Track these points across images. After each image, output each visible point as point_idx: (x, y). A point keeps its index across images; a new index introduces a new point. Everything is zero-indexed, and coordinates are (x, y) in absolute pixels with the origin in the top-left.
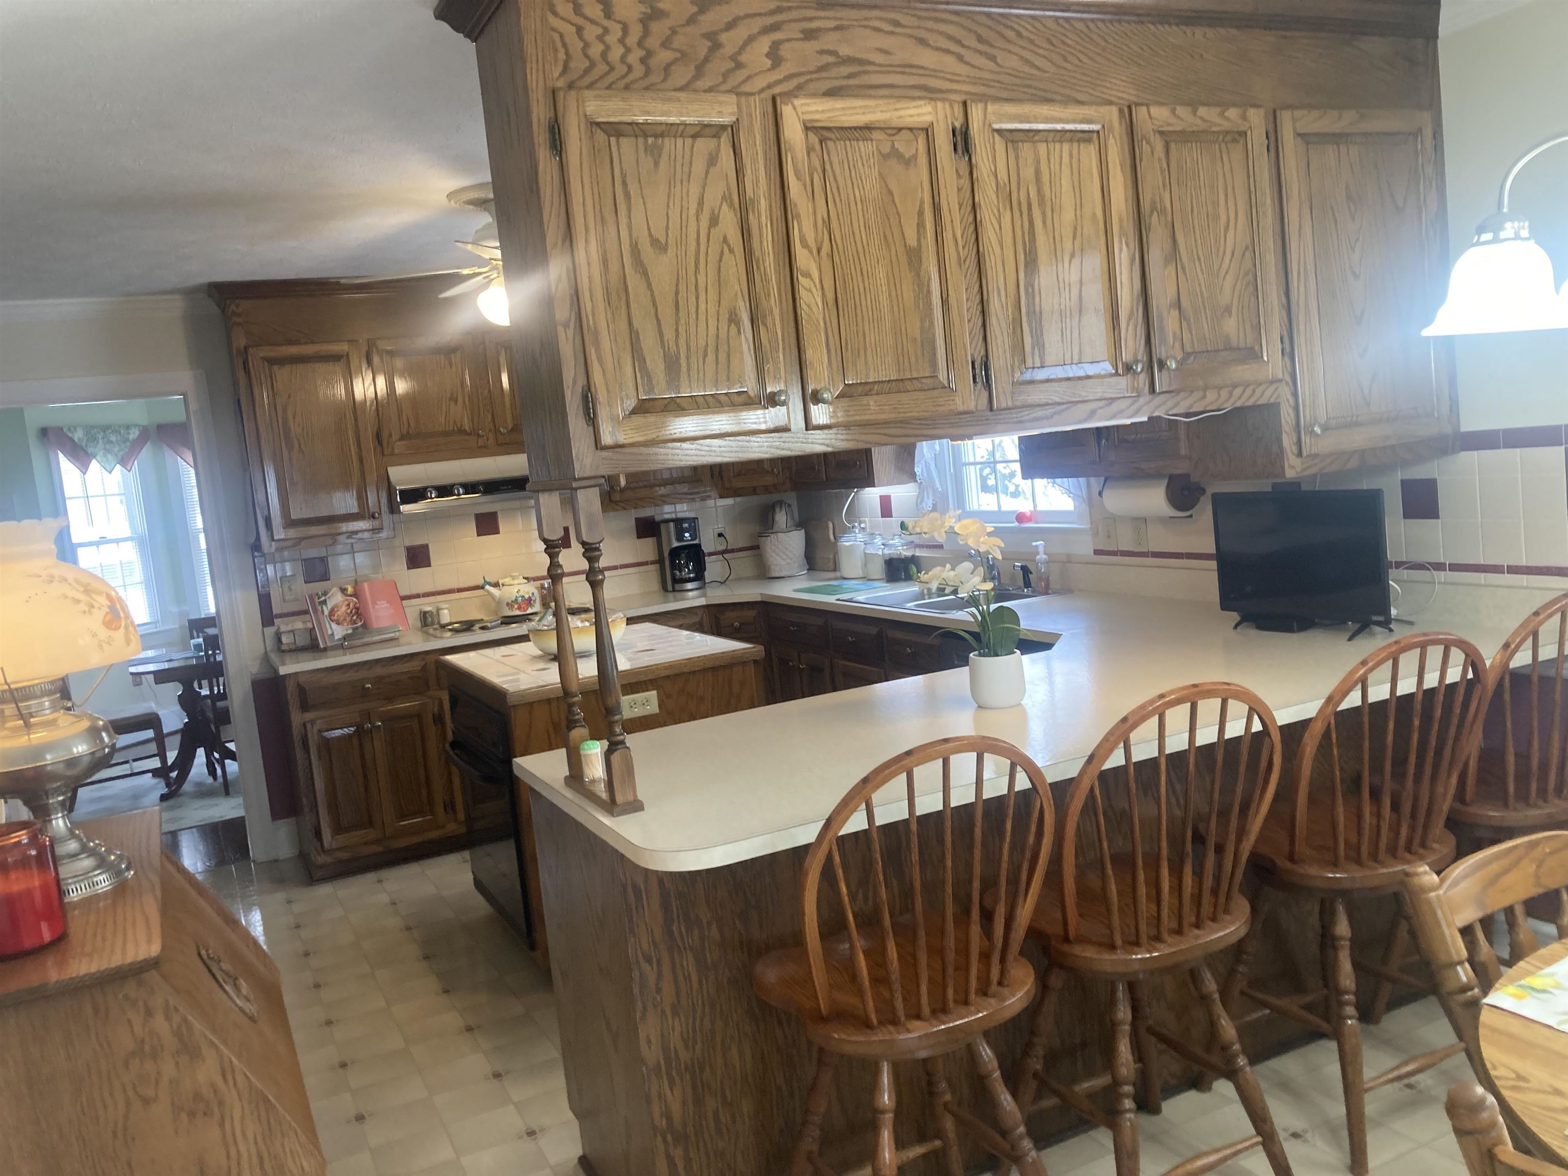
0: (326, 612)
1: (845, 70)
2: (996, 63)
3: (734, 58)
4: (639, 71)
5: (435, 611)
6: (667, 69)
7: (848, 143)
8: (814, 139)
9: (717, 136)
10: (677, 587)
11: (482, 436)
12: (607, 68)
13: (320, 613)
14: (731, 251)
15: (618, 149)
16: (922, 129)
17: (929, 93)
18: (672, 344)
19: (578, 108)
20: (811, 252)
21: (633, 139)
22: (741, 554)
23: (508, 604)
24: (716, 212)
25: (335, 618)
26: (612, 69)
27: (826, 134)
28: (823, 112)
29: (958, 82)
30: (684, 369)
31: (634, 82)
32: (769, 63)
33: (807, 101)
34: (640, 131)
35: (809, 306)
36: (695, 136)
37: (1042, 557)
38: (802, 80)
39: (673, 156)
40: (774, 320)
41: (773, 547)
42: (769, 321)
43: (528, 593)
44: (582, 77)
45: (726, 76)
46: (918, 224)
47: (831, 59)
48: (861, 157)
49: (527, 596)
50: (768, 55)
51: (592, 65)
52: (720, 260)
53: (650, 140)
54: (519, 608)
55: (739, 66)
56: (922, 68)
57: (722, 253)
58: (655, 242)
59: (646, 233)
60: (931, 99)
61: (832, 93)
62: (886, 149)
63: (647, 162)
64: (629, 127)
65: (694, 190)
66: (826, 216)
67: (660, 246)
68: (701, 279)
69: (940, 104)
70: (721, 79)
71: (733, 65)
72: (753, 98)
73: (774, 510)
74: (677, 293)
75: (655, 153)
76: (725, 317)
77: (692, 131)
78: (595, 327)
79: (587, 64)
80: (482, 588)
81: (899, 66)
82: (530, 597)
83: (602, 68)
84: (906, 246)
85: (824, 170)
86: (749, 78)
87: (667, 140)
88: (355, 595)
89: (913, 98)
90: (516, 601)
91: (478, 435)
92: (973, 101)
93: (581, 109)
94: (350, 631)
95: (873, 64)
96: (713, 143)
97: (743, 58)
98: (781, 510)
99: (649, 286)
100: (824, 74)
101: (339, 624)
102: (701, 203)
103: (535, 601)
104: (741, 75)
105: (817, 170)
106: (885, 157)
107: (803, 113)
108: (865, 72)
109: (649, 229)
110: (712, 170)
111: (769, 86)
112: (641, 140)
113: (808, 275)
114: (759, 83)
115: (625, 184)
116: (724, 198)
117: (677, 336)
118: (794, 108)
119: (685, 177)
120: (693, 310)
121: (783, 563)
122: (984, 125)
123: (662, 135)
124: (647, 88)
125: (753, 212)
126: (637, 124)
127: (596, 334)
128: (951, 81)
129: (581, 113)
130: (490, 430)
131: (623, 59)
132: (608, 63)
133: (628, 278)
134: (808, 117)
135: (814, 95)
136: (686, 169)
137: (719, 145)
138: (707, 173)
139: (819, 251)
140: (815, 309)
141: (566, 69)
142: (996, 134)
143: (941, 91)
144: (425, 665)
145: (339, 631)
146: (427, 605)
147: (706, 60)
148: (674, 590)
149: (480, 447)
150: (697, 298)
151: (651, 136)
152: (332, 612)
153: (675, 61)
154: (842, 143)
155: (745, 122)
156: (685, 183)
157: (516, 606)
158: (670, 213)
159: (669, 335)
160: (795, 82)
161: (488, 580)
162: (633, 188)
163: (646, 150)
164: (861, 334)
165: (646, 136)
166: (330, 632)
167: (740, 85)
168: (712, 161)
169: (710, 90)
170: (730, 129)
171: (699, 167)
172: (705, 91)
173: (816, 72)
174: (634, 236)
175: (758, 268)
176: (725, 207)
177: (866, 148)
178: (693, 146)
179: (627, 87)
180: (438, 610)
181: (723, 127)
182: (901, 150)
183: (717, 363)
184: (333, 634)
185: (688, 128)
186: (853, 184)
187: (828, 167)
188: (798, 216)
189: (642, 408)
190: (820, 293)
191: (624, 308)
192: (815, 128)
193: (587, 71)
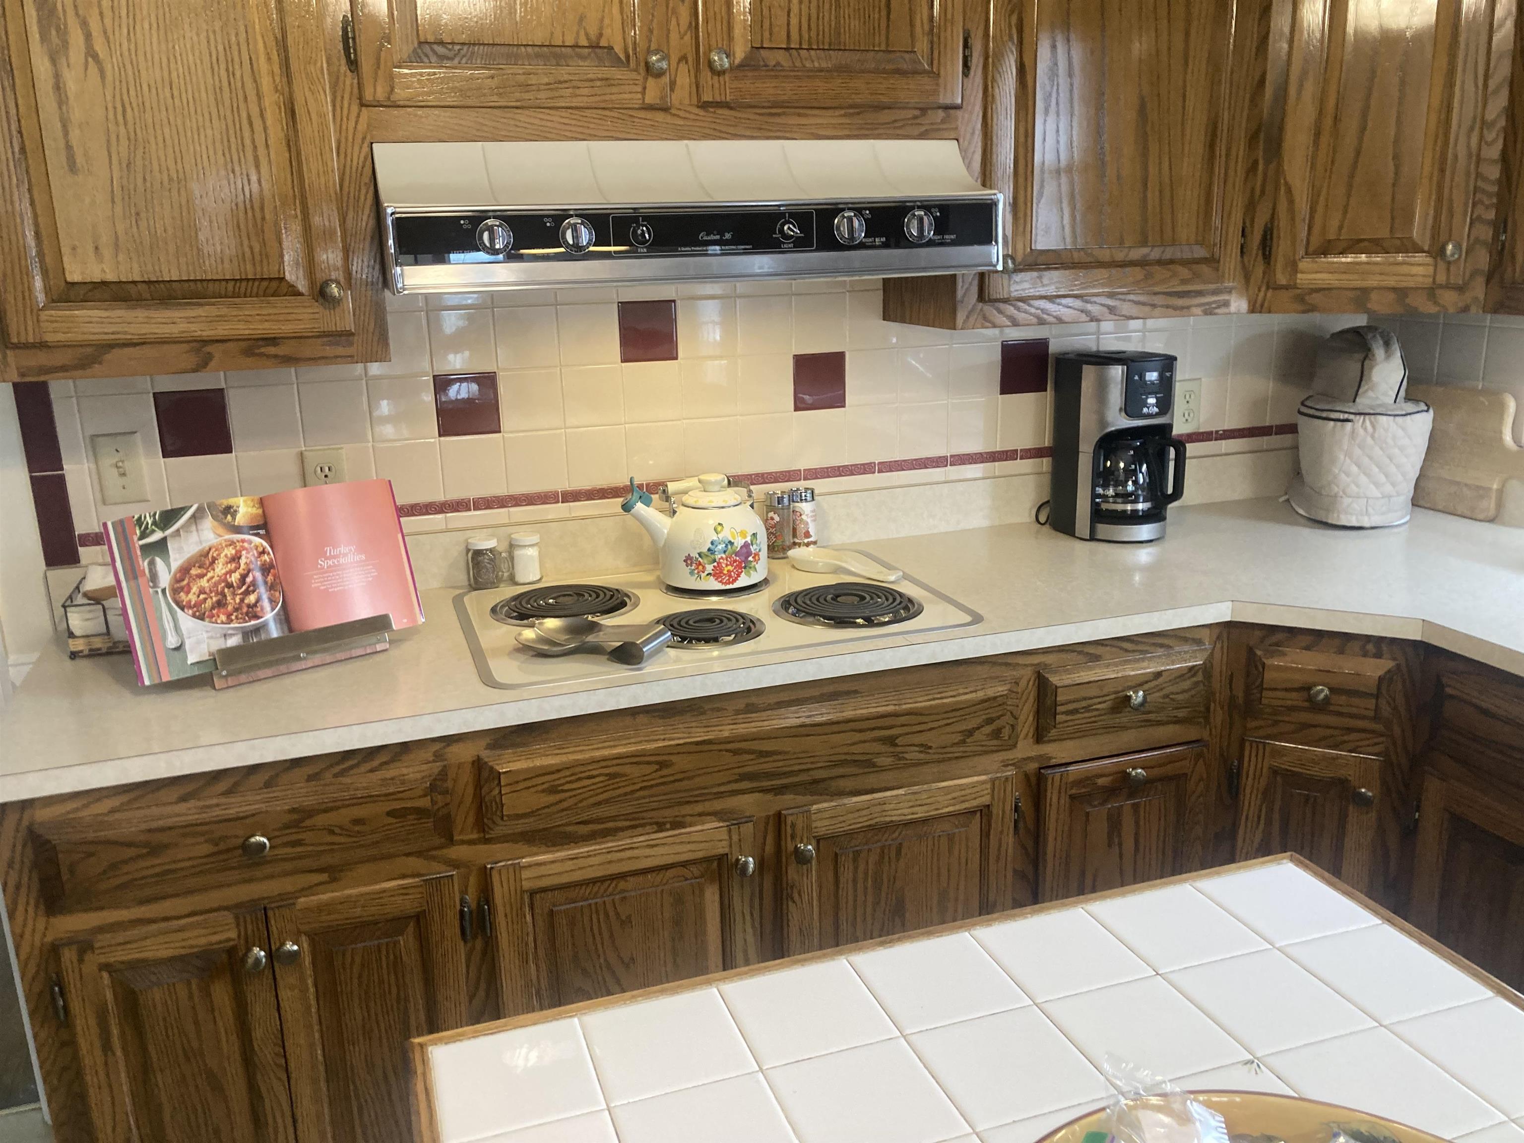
0: (165, 580)
5: (503, 547)
10: (1103, 530)
11: (660, 74)
22: (1225, 445)
23: (688, 560)
25: (193, 596)
41: (1357, 452)
43: (743, 534)
49: (739, 542)
54: (717, 574)
73: (1367, 353)
82: (746, 545)
90: (711, 554)
91: (648, 67)
94: (234, 641)
98: (1388, 355)
101: (201, 616)
103: (757, 556)
121: (1374, 492)
130: (683, 58)
144: (443, 774)
145: (200, 638)
148: (1093, 538)
149: (651, 108)
152: (182, 580)
157: (709, 568)
166: (172, 641)
184: (179, 648)
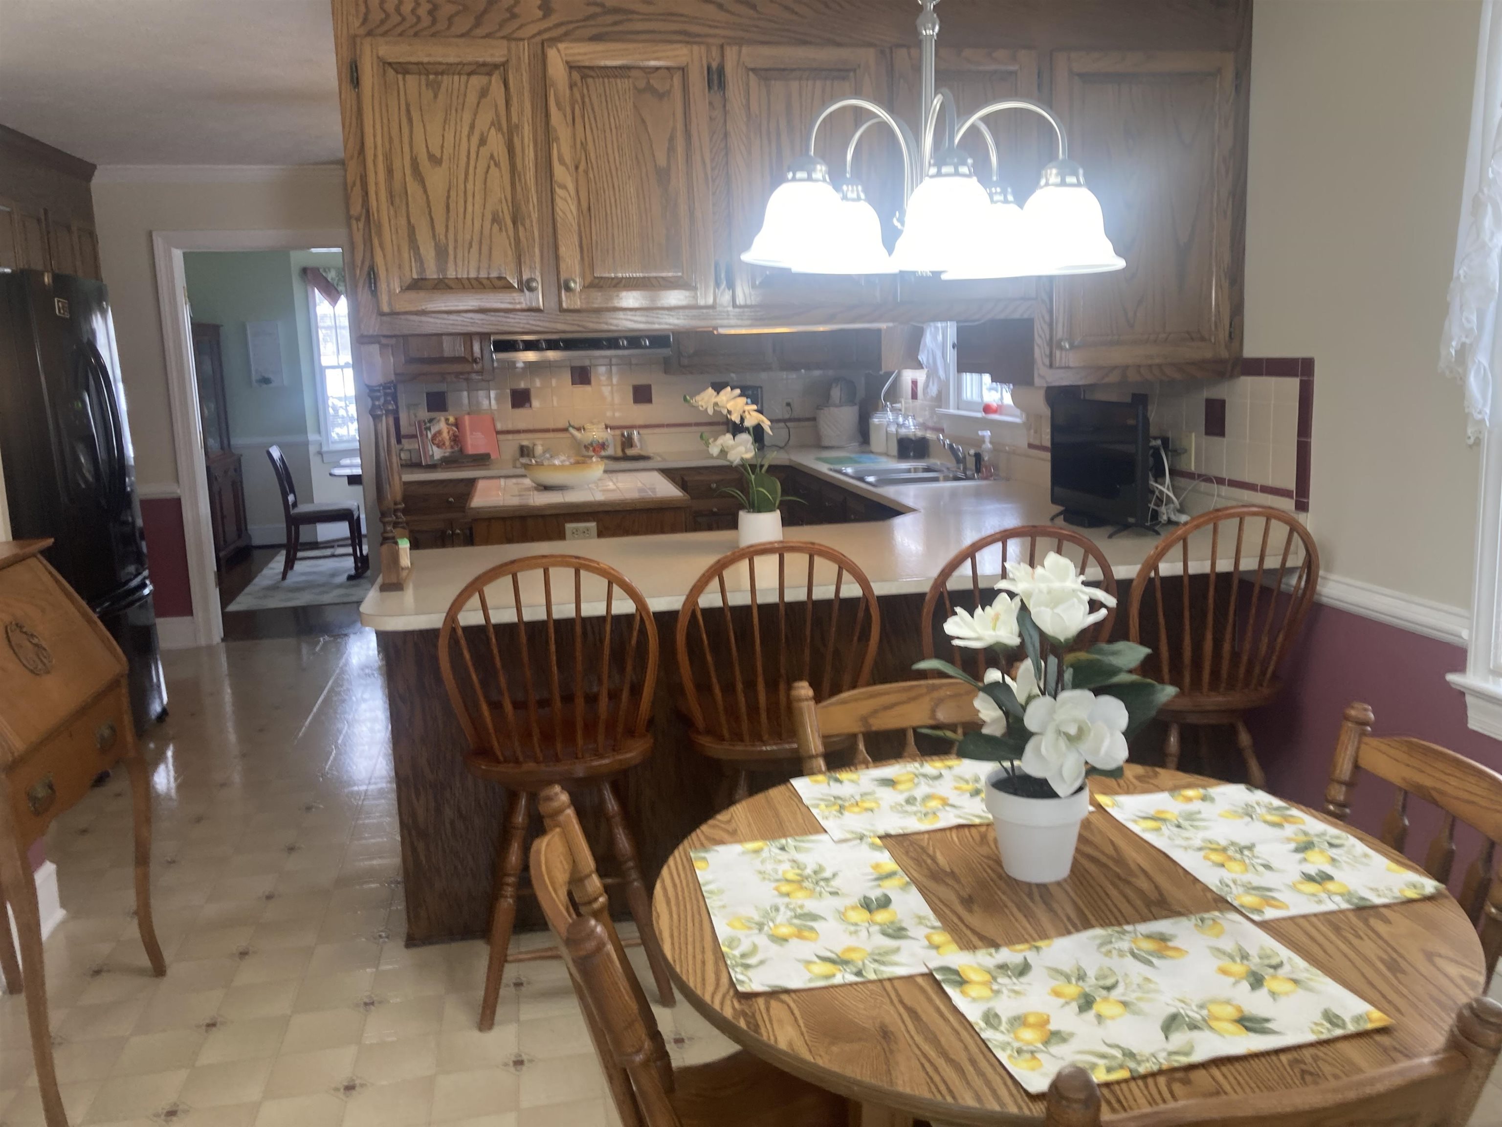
0: (430, 436)
1: (610, 19)
2: (757, 11)
3: (509, 10)
4: (426, 21)
5: (531, 446)
6: (450, 19)
7: (606, 80)
8: (576, 76)
9: (489, 74)
12: (399, 18)
13: (425, 436)
14: (497, 165)
15: (404, 85)
16: (679, 68)
17: (688, 38)
18: (442, 237)
19: (372, 52)
20: (568, 169)
21: (417, 77)
22: (805, 423)
23: (585, 447)
24: (485, 134)
25: (436, 442)
26: (404, 19)
27: (587, 71)
28: (585, 54)
29: (716, 27)
30: (451, 257)
31: (422, 30)
32: (540, 14)
33: (572, 45)
34: (423, 69)
35: (564, 213)
36: (469, 74)
37: (988, 445)
38: (571, 26)
39: (450, 90)
40: (531, 222)
41: (827, 419)
42: (527, 222)
43: (603, 438)
44: (378, 26)
45: (501, 26)
46: (668, 149)
47: (598, 10)
48: (618, 92)
49: (601, 441)
50: (540, 8)
51: (388, 16)
52: (487, 172)
53: (431, 77)
54: (594, 451)
55: (514, 16)
56: (682, 15)
57: (489, 167)
58: (431, 157)
59: (425, 150)
60: (688, 43)
61: (596, 38)
62: (642, 84)
63: (428, 94)
64: (415, 66)
65: (467, 116)
66: (584, 140)
67: (435, 160)
68: (470, 186)
69: (695, 48)
70: (498, 27)
71: (508, 15)
72: (522, 43)
73: (831, 385)
74: (448, 197)
75: (435, 87)
76: (488, 216)
77: (468, 69)
78: (379, 222)
79: (383, 16)
80: (565, 430)
81: (660, 14)
82: (604, 442)
83: (397, 19)
84: (656, 166)
85: (583, 102)
86: (521, 27)
87: (445, 77)
88: (456, 425)
89: (671, 42)
90: (591, 444)
92: (729, 44)
93: (374, 51)
94: (447, 455)
95: (638, 13)
96: (484, 80)
97: (516, 10)
98: (836, 386)
99: (425, 191)
100: (592, 23)
101: (438, 447)
102: (472, 127)
103: (608, 446)
104: (515, 24)
105: (577, 101)
106: (639, 91)
107: (566, 55)
108: (630, 20)
109: (427, 147)
110: (484, 101)
111: (540, 33)
112: (423, 78)
113: (564, 187)
114: (532, 29)
115: (408, 111)
116: (492, 124)
117: (447, 231)
118: (559, 51)
119: (460, 107)
120: (461, 210)
121: (832, 434)
122: (738, 64)
123: (442, 73)
124: (433, 35)
125: (518, 135)
126: (422, 63)
127: (379, 227)
128: (710, 26)
129: (374, 54)
131: (413, 11)
132: (400, 14)
133: (408, 185)
134: (570, 59)
135: (581, 40)
136: (461, 100)
137: (490, 81)
138: (479, 103)
139: (577, 168)
140: (569, 216)
141: (365, 21)
142: (751, 73)
143: (699, 36)
145: (438, 453)
146: (525, 440)
147: (485, 12)
150: (465, 202)
151: (432, 74)
152: (434, 437)
153: (458, 13)
154: (601, 79)
155: (514, 61)
156: (459, 111)
157: (591, 449)
158: (446, 135)
159: (440, 229)
160: (561, 30)
161: (572, 424)
162: (415, 115)
163: (427, 85)
164: (610, 236)
165: (428, 74)
166: (431, 453)
167: (514, 32)
168: (484, 93)
169: (488, 36)
170: (502, 68)
171: (472, 98)
172: (483, 37)
173: (584, 20)
174: (415, 152)
175: (520, 180)
176: (493, 131)
177: (623, 84)
178: (467, 82)
179: (416, 35)
180: (534, 445)
181: (496, 66)
182: (655, 86)
183: (480, 253)
184: (433, 455)
185: (466, 67)
186: (609, 114)
187: (587, 100)
188: (557, 139)
189: (417, 285)
190: (576, 202)
191: (404, 207)
192: (579, 67)
193: (382, 22)
